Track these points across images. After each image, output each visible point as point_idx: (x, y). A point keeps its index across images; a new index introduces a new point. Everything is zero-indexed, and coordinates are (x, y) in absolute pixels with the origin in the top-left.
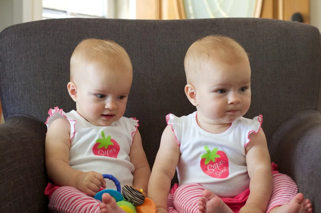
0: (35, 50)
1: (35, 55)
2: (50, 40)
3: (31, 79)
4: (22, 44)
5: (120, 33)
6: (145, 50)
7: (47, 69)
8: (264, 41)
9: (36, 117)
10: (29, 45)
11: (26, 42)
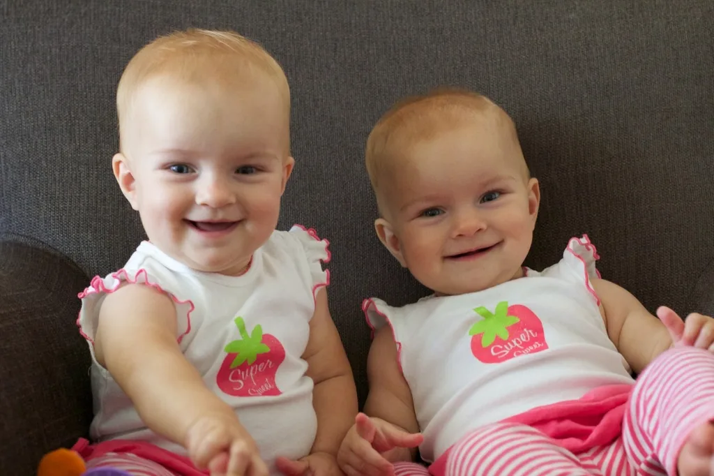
0: (49, 58)
1: (48, 72)
2: (87, 29)
3: (39, 141)
4: (12, 43)
5: (276, 8)
6: (346, 54)
7: (79, 110)
8: (669, 23)
9: (51, 243)
10: (32, 46)
11: (23, 39)
